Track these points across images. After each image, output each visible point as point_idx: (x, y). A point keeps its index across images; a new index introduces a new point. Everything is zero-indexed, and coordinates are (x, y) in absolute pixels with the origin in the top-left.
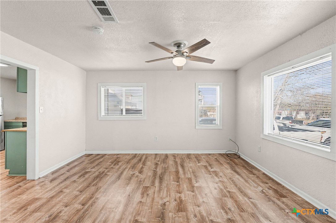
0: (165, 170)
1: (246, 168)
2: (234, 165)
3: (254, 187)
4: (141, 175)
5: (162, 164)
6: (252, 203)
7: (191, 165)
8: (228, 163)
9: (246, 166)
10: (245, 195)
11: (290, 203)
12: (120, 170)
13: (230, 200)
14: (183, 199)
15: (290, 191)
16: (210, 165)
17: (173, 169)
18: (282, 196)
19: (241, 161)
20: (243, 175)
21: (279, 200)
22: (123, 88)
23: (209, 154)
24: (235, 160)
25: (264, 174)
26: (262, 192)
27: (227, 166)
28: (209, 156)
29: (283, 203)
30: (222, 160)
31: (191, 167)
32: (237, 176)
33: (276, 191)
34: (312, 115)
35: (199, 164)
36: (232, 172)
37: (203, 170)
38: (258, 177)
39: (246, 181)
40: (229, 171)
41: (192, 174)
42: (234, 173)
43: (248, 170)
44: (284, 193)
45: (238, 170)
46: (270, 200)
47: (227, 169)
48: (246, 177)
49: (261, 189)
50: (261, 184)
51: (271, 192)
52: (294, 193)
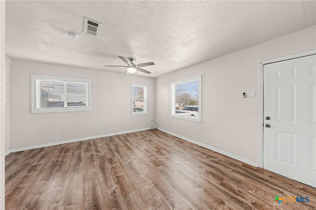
0: (116, 146)
1: (163, 134)
2: (157, 134)
3: (171, 142)
4: (100, 153)
5: (112, 143)
6: (172, 148)
7: (133, 139)
8: (154, 134)
9: (163, 133)
10: (169, 146)
11: (186, 144)
12: (75, 155)
13: (163, 150)
14: (140, 157)
15: (184, 140)
16: (145, 137)
17: (121, 144)
18: (182, 143)
19: (160, 132)
20: (164, 138)
21: (182, 144)
22: (65, 82)
23: (141, 131)
24: (156, 132)
25: (172, 136)
26: (175, 143)
27: (154, 136)
28: (141, 132)
29: (183, 145)
30: (150, 133)
31: (133, 140)
32: (161, 139)
33: (179, 141)
34: (182, 105)
35: (138, 138)
36: (158, 138)
37: (142, 141)
38: (170, 138)
39: (167, 141)
40: (156, 138)
41: (137, 144)
42: (160, 138)
43: (165, 135)
44: (182, 141)
45: (160, 136)
46: (179, 145)
47: (155, 137)
48: (165, 139)
49: (174, 142)
50: (173, 140)
51: (178, 142)
52: (186, 140)
